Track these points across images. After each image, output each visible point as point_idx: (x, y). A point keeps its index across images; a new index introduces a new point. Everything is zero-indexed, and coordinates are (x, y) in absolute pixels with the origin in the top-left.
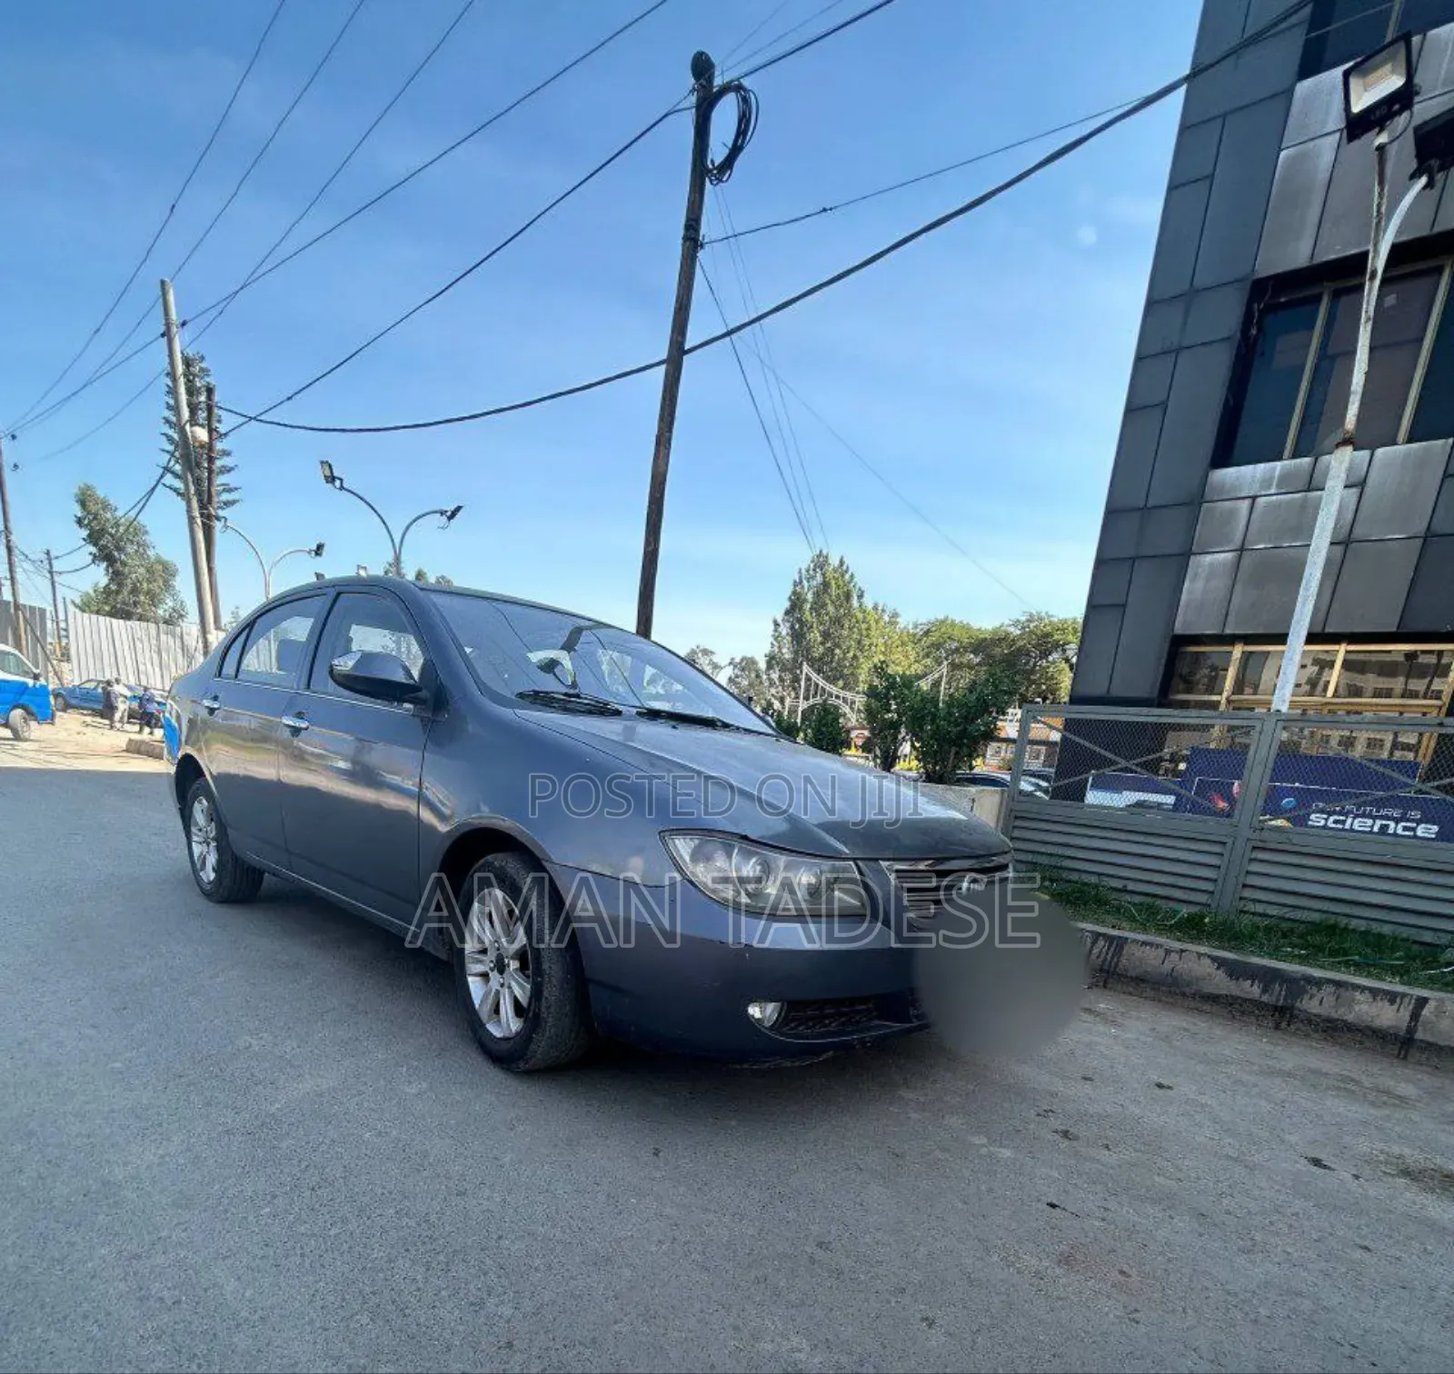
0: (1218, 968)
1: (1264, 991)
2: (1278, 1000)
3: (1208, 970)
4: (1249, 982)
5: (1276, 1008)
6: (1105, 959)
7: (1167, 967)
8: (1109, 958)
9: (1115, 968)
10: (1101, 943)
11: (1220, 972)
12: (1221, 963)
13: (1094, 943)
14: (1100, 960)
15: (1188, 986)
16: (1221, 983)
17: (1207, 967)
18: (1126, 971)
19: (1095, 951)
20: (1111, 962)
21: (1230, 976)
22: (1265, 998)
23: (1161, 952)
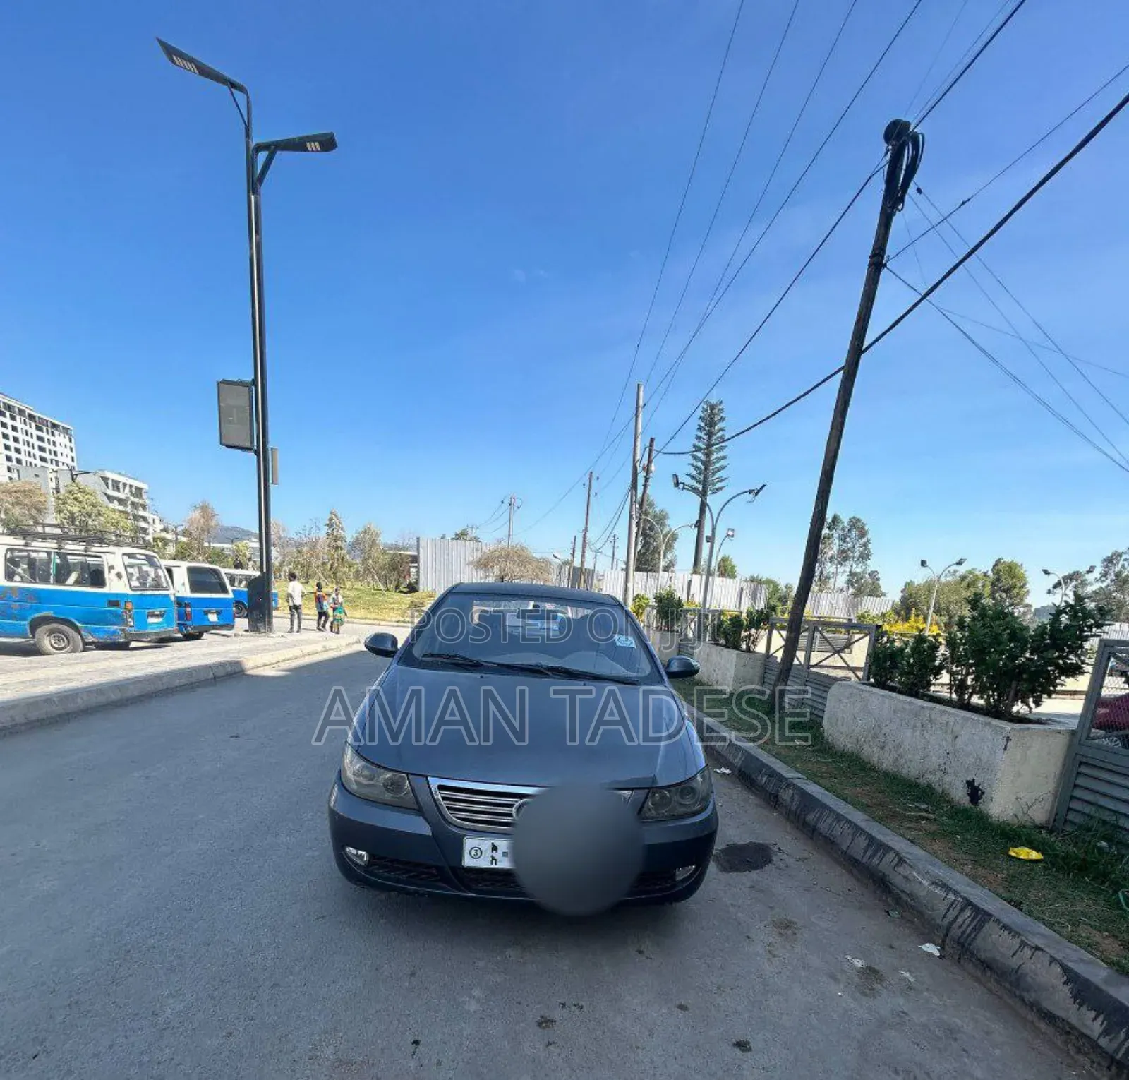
0: (1065, 983)
1: (1106, 1032)
2: (1117, 1051)
3: (1054, 981)
4: (1093, 1014)
5: (1112, 1060)
6: (964, 933)
7: (1014, 963)
8: (968, 932)
9: (970, 944)
10: (967, 913)
11: (1066, 988)
12: (1071, 977)
13: (962, 910)
14: (962, 930)
15: (1028, 991)
16: (1061, 1000)
17: (1054, 977)
18: (978, 951)
19: (960, 920)
20: (968, 936)
21: (1075, 997)
22: (1103, 1042)
23: (1016, 942)
